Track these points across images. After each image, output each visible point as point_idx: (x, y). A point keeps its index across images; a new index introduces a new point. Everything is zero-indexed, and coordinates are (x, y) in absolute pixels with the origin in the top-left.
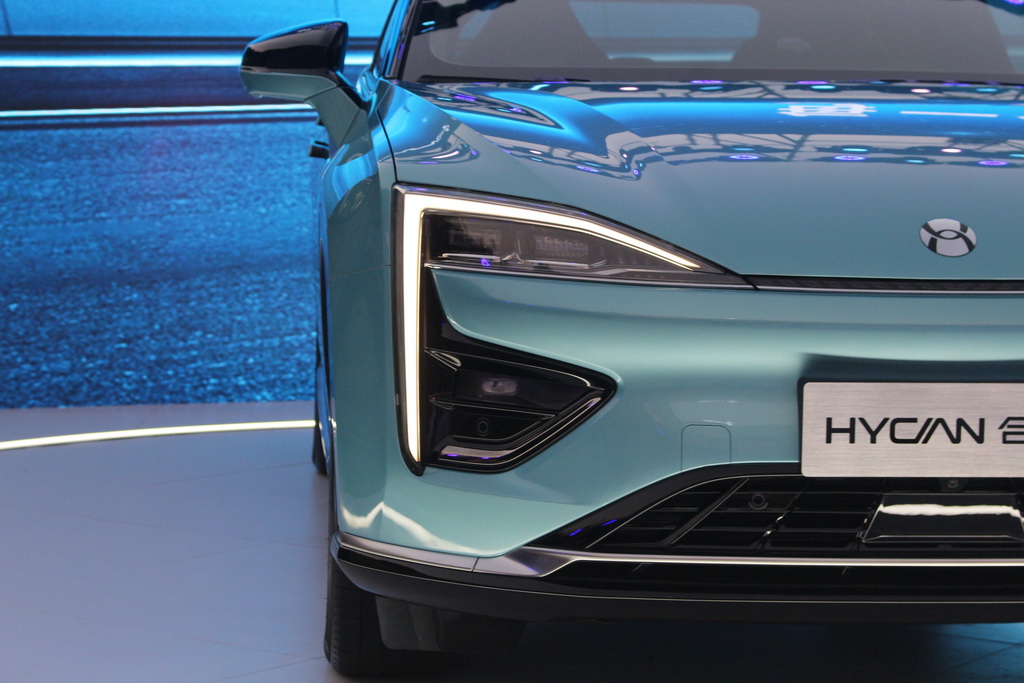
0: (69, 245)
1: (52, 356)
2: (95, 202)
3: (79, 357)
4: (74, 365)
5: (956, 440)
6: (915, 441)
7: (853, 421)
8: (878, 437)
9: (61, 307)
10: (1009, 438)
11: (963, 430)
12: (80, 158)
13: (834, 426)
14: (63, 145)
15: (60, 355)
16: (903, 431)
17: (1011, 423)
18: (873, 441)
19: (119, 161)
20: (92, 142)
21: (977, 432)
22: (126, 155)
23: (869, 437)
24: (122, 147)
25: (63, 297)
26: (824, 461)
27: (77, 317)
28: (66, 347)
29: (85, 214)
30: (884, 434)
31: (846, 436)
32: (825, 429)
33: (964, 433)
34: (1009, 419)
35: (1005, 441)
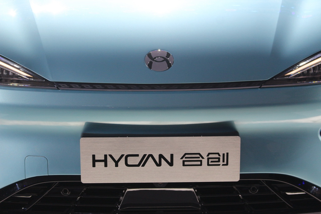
5: (159, 165)
6: (138, 165)
7: (106, 156)
8: (119, 163)
10: (186, 163)
16: (131, 161)
17: (187, 156)
18: (117, 165)
21: (169, 161)
26: (93, 175)
30: (122, 163)
31: (103, 163)
32: (92, 160)
33: (163, 161)
34: (186, 154)
35: (184, 165)
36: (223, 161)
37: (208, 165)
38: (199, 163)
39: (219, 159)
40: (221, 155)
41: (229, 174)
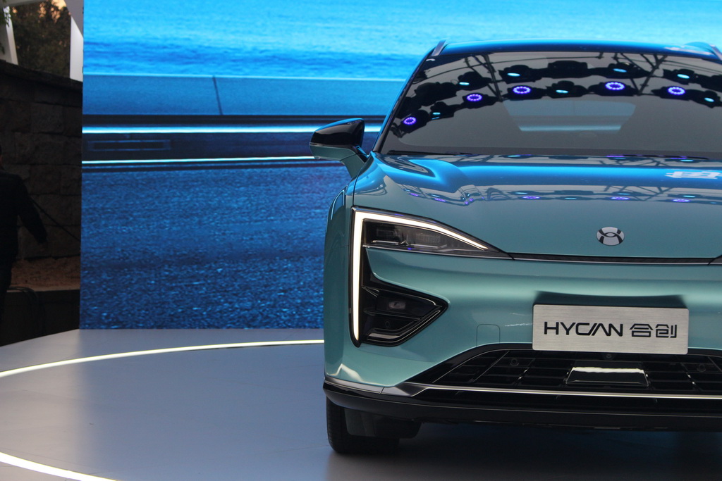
0: (252, 235)
1: (241, 299)
2: (268, 211)
3: (257, 300)
4: (253, 305)
5: (609, 334)
6: (589, 334)
7: (557, 324)
8: (570, 332)
9: (247, 271)
10: (635, 334)
11: (612, 329)
12: (259, 185)
13: (548, 326)
14: (250, 177)
15: (245, 298)
17: (636, 326)
18: (568, 333)
19: (282, 187)
20: (267, 176)
21: (619, 331)
22: (286, 184)
23: (565, 331)
24: (284, 179)
25: (248, 265)
26: (544, 343)
27: (256, 276)
28: (249, 294)
29: (262, 217)
30: (573, 331)
31: (555, 331)
32: (544, 328)
33: (613, 331)
34: (635, 325)
35: (633, 336)
36: (672, 333)
37: (657, 336)
38: (648, 334)
39: (667, 330)
40: (670, 327)
41: (677, 346)
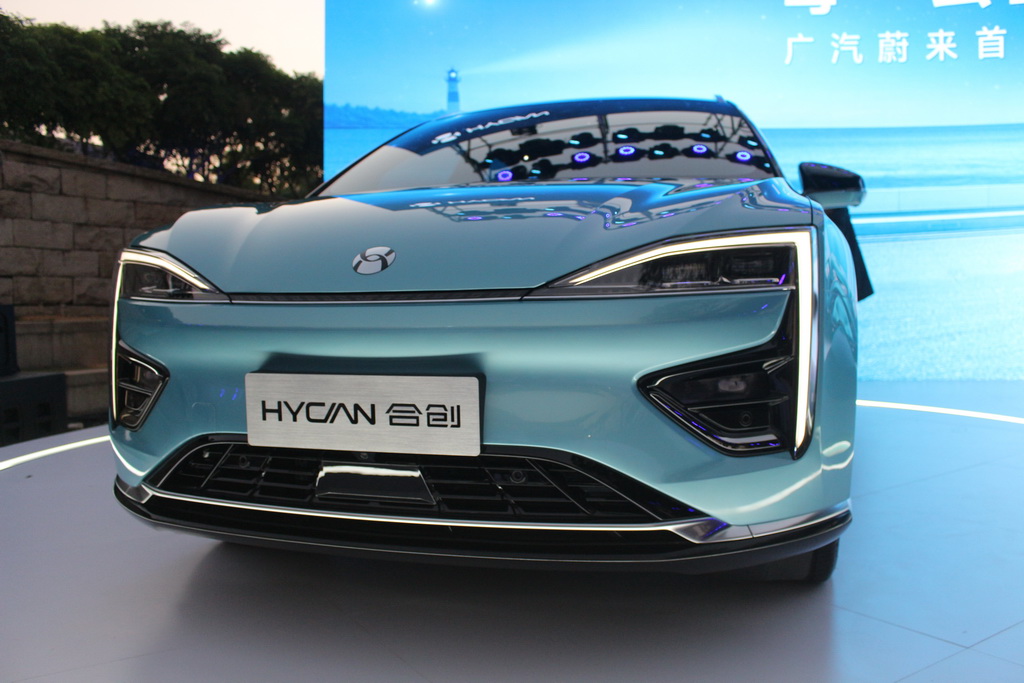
5: (355, 421)
6: (325, 421)
7: (279, 403)
8: (298, 416)
10: (395, 421)
11: (359, 413)
13: (267, 407)
17: (395, 408)
18: (295, 420)
21: (370, 415)
23: (291, 416)
26: (263, 434)
30: (302, 415)
31: (276, 415)
32: (261, 410)
33: (360, 416)
34: (394, 405)
35: (392, 424)
36: (453, 420)
37: (429, 425)
38: (414, 421)
39: (445, 415)
40: (449, 409)
41: (462, 442)
